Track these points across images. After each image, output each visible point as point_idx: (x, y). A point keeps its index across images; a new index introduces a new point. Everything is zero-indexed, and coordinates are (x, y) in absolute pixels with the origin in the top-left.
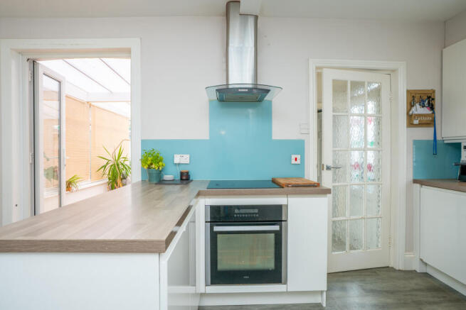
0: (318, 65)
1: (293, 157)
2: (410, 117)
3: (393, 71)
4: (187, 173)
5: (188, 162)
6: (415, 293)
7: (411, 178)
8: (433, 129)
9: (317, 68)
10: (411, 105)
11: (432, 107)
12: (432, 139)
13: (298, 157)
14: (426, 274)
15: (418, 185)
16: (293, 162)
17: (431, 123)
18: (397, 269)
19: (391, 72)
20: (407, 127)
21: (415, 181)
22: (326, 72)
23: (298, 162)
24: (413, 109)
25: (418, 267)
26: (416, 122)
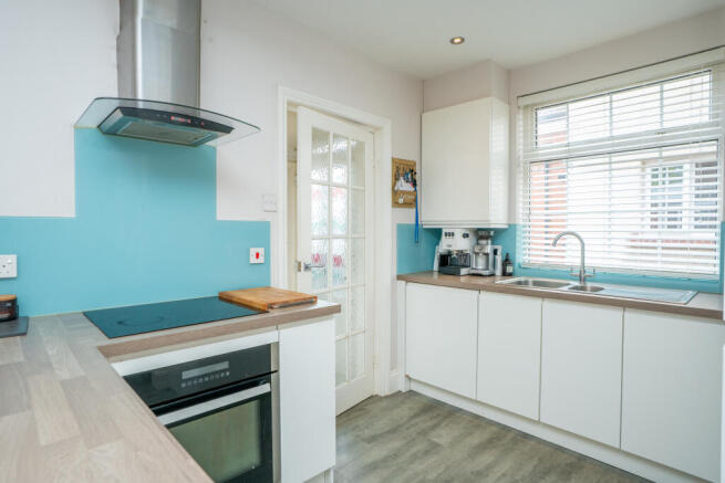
0: (292, 99)
1: (253, 251)
2: (395, 193)
3: (378, 129)
4: (14, 302)
5: (15, 275)
6: (413, 422)
7: (395, 274)
8: (414, 210)
9: (290, 104)
10: (396, 178)
11: (414, 184)
12: (413, 222)
13: (261, 251)
14: (411, 393)
15: (403, 282)
16: (253, 260)
17: (413, 203)
18: (382, 395)
19: (375, 130)
20: (393, 206)
21: (399, 278)
22: (302, 113)
23: (261, 260)
24: (399, 184)
25: (403, 387)
26: (401, 201)
